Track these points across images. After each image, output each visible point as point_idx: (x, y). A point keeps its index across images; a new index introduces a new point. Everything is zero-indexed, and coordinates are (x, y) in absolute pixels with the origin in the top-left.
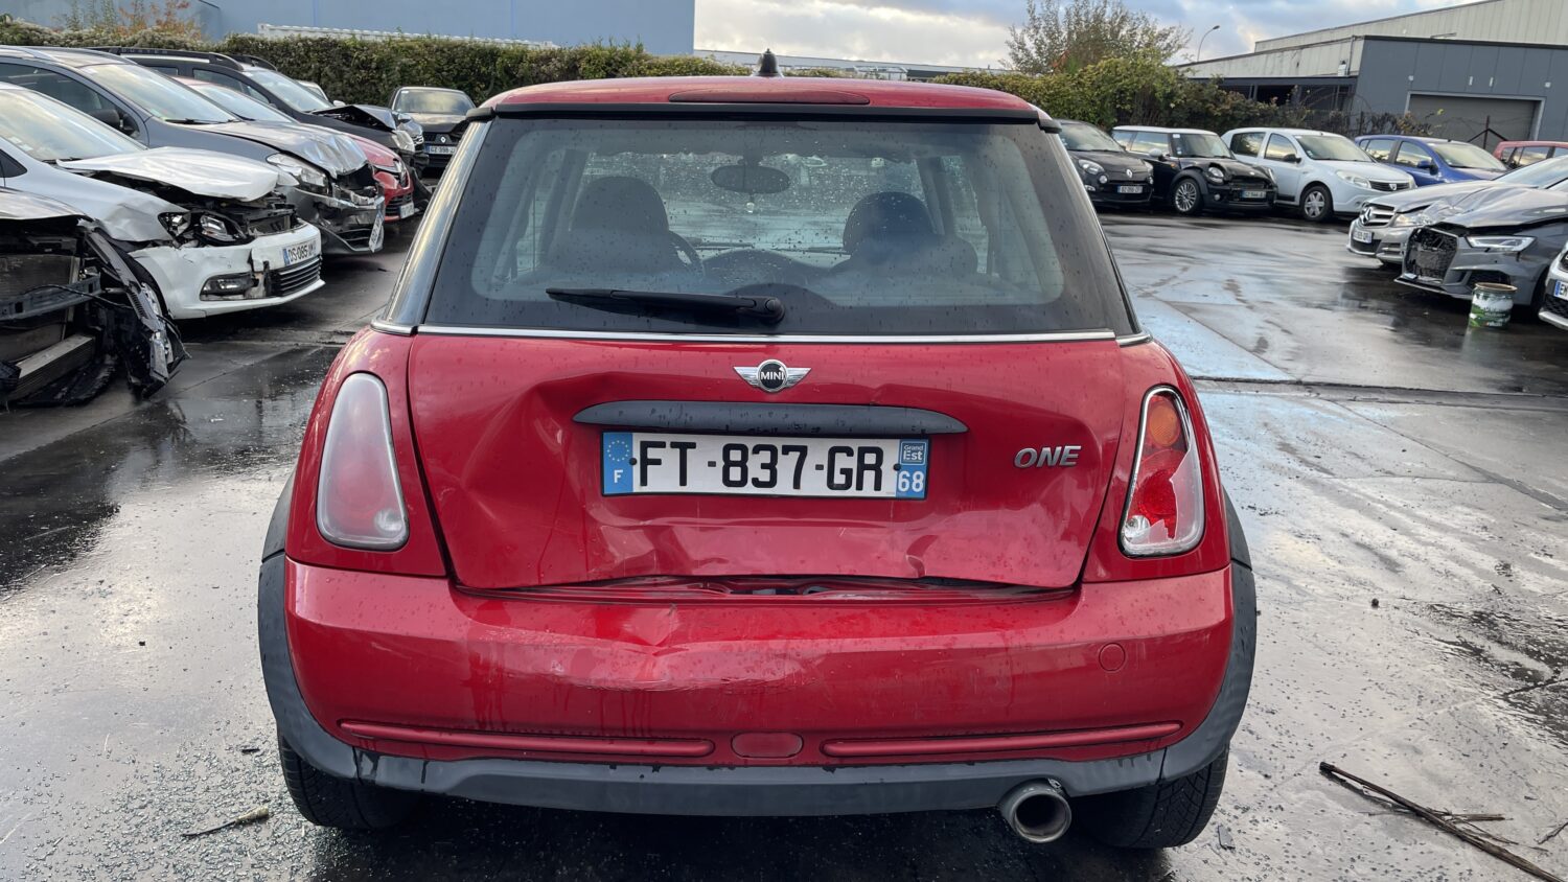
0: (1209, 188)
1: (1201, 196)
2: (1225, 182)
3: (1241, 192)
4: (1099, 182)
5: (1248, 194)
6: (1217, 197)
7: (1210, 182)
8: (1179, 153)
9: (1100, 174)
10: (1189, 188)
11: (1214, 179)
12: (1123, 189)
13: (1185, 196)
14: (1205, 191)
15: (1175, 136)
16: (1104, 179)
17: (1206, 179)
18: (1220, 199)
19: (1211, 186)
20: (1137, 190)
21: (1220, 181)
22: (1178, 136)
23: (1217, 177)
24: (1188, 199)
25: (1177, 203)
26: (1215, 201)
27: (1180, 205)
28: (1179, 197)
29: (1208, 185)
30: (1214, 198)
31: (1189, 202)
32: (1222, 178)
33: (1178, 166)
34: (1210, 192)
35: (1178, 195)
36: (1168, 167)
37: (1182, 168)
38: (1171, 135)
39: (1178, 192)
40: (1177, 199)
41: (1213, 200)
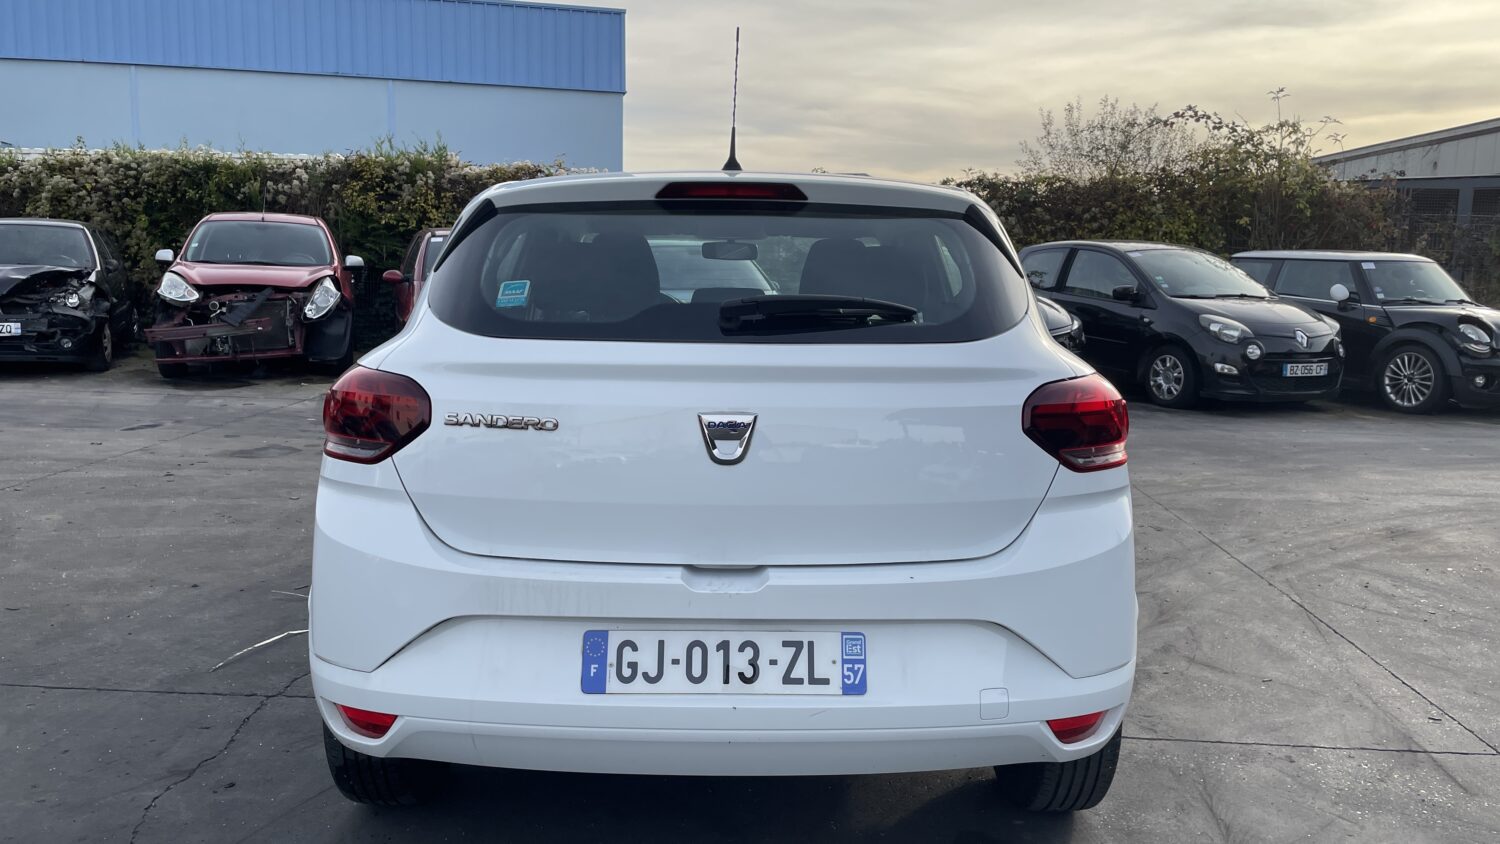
0: (1463, 367)
1: (1445, 378)
2: (1494, 352)
4: (1245, 357)
7: (1460, 352)
8: (1380, 296)
9: (1244, 341)
10: (1414, 363)
11: (1473, 347)
12: (1293, 370)
13: (1404, 376)
14: (1454, 369)
15: (1365, 266)
16: (1254, 352)
17: (1454, 346)
18: (1485, 386)
19: (1464, 360)
20: (1319, 370)
21: (1485, 349)
22: (1372, 266)
23: (1477, 343)
24: (1414, 383)
25: (1388, 389)
26: (1476, 387)
27: (1396, 394)
28: (1391, 379)
29: (1459, 359)
30: (1473, 381)
31: (1416, 387)
32: (1487, 344)
33: (1384, 322)
34: (1463, 370)
35: (1388, 374)
36: (1367, 323)
37: (1392, 324)
38: (1357, 264)
39: (1388, 370)
40: (1387, 381)
41: (1472, 387)
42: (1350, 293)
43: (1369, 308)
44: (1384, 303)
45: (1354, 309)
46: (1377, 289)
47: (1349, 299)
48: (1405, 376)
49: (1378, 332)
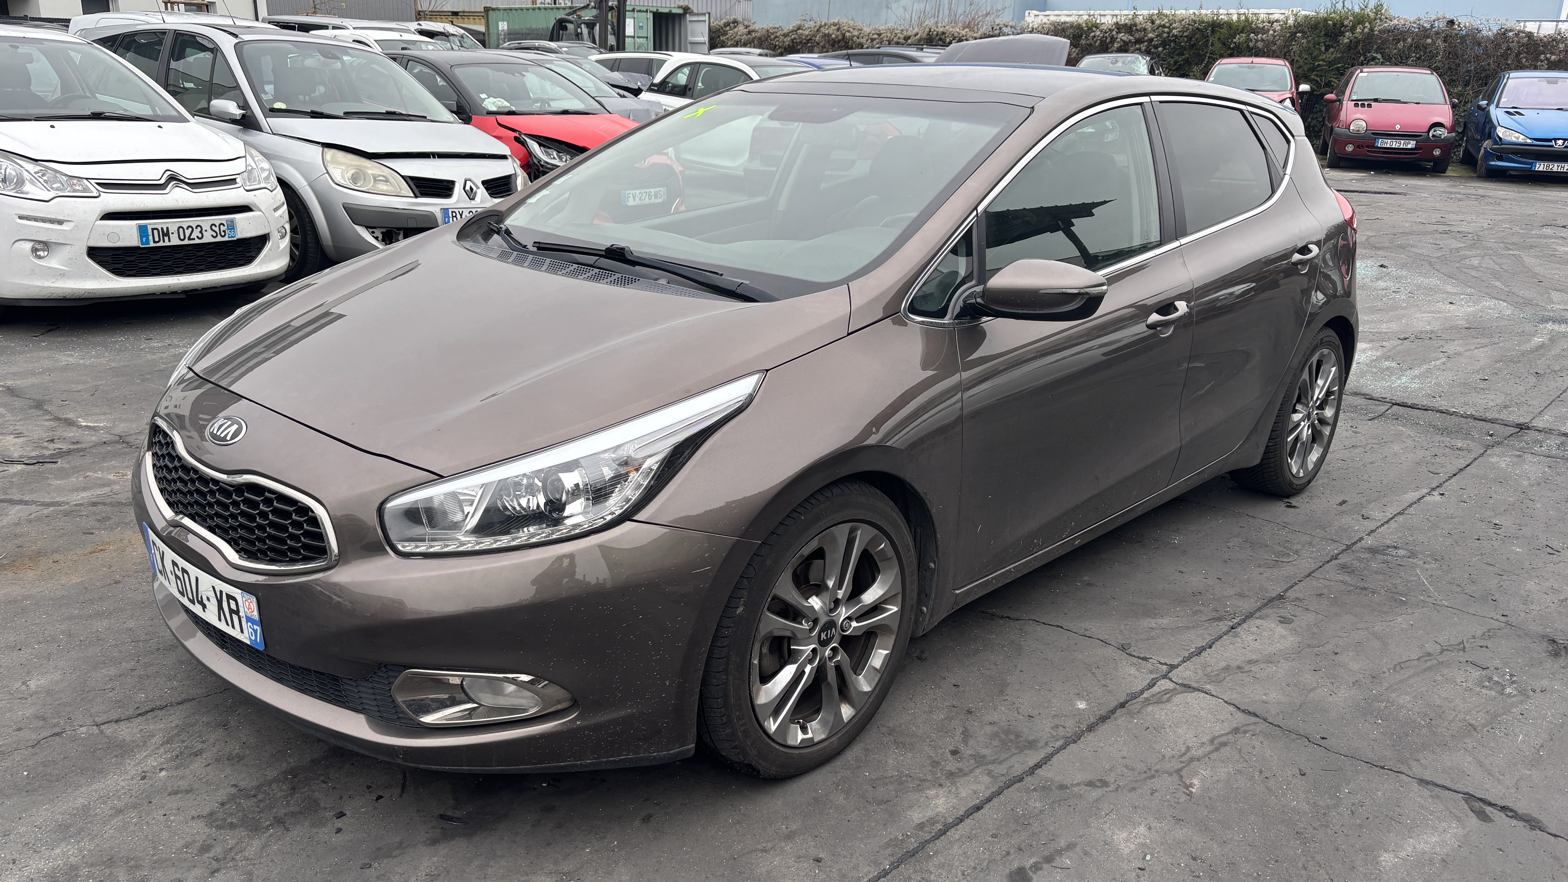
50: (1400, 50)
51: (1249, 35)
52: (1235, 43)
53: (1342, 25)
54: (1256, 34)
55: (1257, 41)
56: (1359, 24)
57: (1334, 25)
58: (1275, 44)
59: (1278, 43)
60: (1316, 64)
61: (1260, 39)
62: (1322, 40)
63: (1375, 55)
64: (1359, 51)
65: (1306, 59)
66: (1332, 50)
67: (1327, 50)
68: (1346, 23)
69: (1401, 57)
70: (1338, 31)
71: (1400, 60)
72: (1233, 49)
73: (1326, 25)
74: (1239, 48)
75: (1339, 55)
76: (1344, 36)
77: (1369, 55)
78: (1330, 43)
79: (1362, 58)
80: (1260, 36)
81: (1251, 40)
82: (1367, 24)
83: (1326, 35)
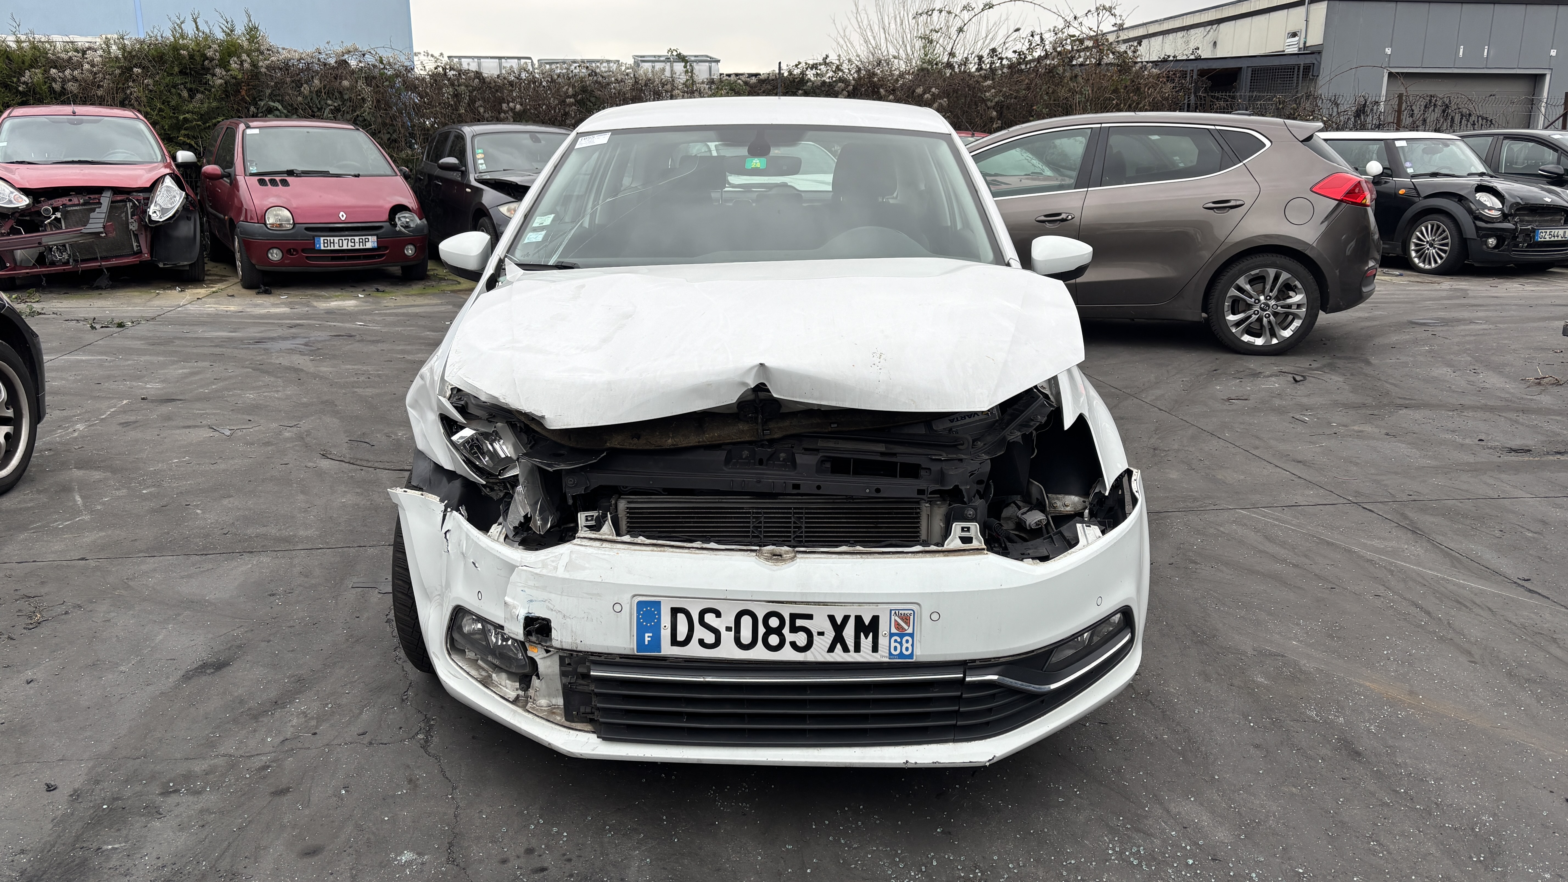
0: (1478, 228)
1: (1463, 242)
2: (1505, 217)
3: (1534, 231)
5: (1545, 235)
6: (1492, 242)
7: (1477, 217)
8: (1410, 171)
10: (1436, 230)
11: (1487, 212)
14: (1468, 233)
15: (1398, 144)
17: (1470, 211)
18: (1496, 247)
19: (1480, 224)
21: (1495, 214)
22: (1403, 144)
23: (1491, 209)
24: (1435, 248)
25: (1413, 254)
26: (1488, 247)
27: (1419, 258)
28: (1417, 245)
29: (1474, 223)
30: (1486, 243)
31: (1436, 252)
32: (1499, 210)
33: (1414, 193)
34: (1477, 232)
35: (1414, 240)
36: (1396, 195)
37: (1419, 195)
38: (1389, 143)
39: (1414, 236)
40: (1413, 248)
41: (1485, 247)
42: (1384, 168)
43: (1400, 184)
44: (1414, 176)
45: (1386, 182)
46: (1408, 164)
47: (1381, 174)
48: (1427, 242)
49: (1405, 202)
50: (305, 97)
51: (46, 71)
52: (24, 83)
53: (205, 57)
54: (61, 69)
55: (64, 81)
56: (230, 55)
57: (191, 57)
58: (99, 87)
59: (105, 84)
60: (181, 117)
61: (70, 77)
62: (178, 80)
63: (272, 104)
64: (243, 99)
65: (161, 110)
66: (199, 96)
67: (192, 97)
68: (210, 53)
69: (310, 107)
70: (199, 67)
71: (312, 111)
72: (23, 94)
73: (178, 57)
74: (35, 93)
75: (214, 104)
76: (214, 75)
77: (262, 103)
78: (194, 86)
79: (252, 109)
80: (68, 72)
81: (54, 80)
82: (244, 57)
83: (182, 72)
